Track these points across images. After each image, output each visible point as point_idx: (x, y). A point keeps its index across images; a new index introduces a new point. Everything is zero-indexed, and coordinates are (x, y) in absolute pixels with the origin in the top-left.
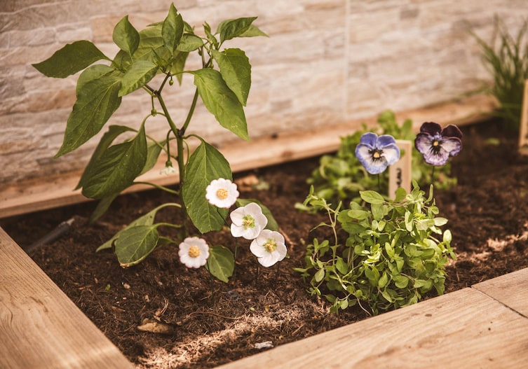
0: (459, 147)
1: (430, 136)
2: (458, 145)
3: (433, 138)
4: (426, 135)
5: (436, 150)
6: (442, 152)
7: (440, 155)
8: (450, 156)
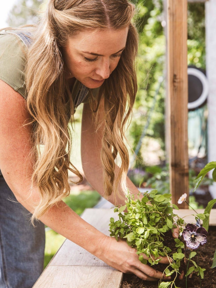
0: (206, 240)
1: (190, 232)
2: (205, 239)
3: (192, 233)
4: (188, 231)
5: (193, 240)
6: (196, 241)
7: (195, 243)
8: (200, 244)
